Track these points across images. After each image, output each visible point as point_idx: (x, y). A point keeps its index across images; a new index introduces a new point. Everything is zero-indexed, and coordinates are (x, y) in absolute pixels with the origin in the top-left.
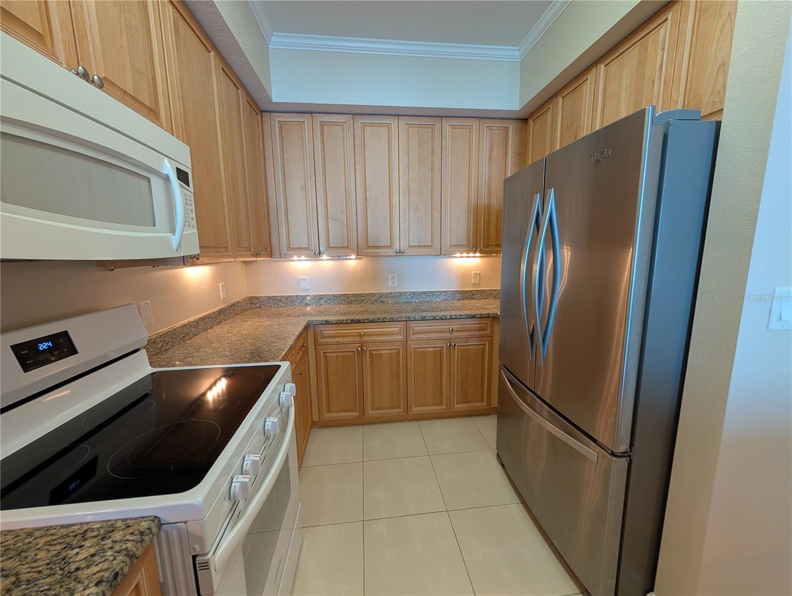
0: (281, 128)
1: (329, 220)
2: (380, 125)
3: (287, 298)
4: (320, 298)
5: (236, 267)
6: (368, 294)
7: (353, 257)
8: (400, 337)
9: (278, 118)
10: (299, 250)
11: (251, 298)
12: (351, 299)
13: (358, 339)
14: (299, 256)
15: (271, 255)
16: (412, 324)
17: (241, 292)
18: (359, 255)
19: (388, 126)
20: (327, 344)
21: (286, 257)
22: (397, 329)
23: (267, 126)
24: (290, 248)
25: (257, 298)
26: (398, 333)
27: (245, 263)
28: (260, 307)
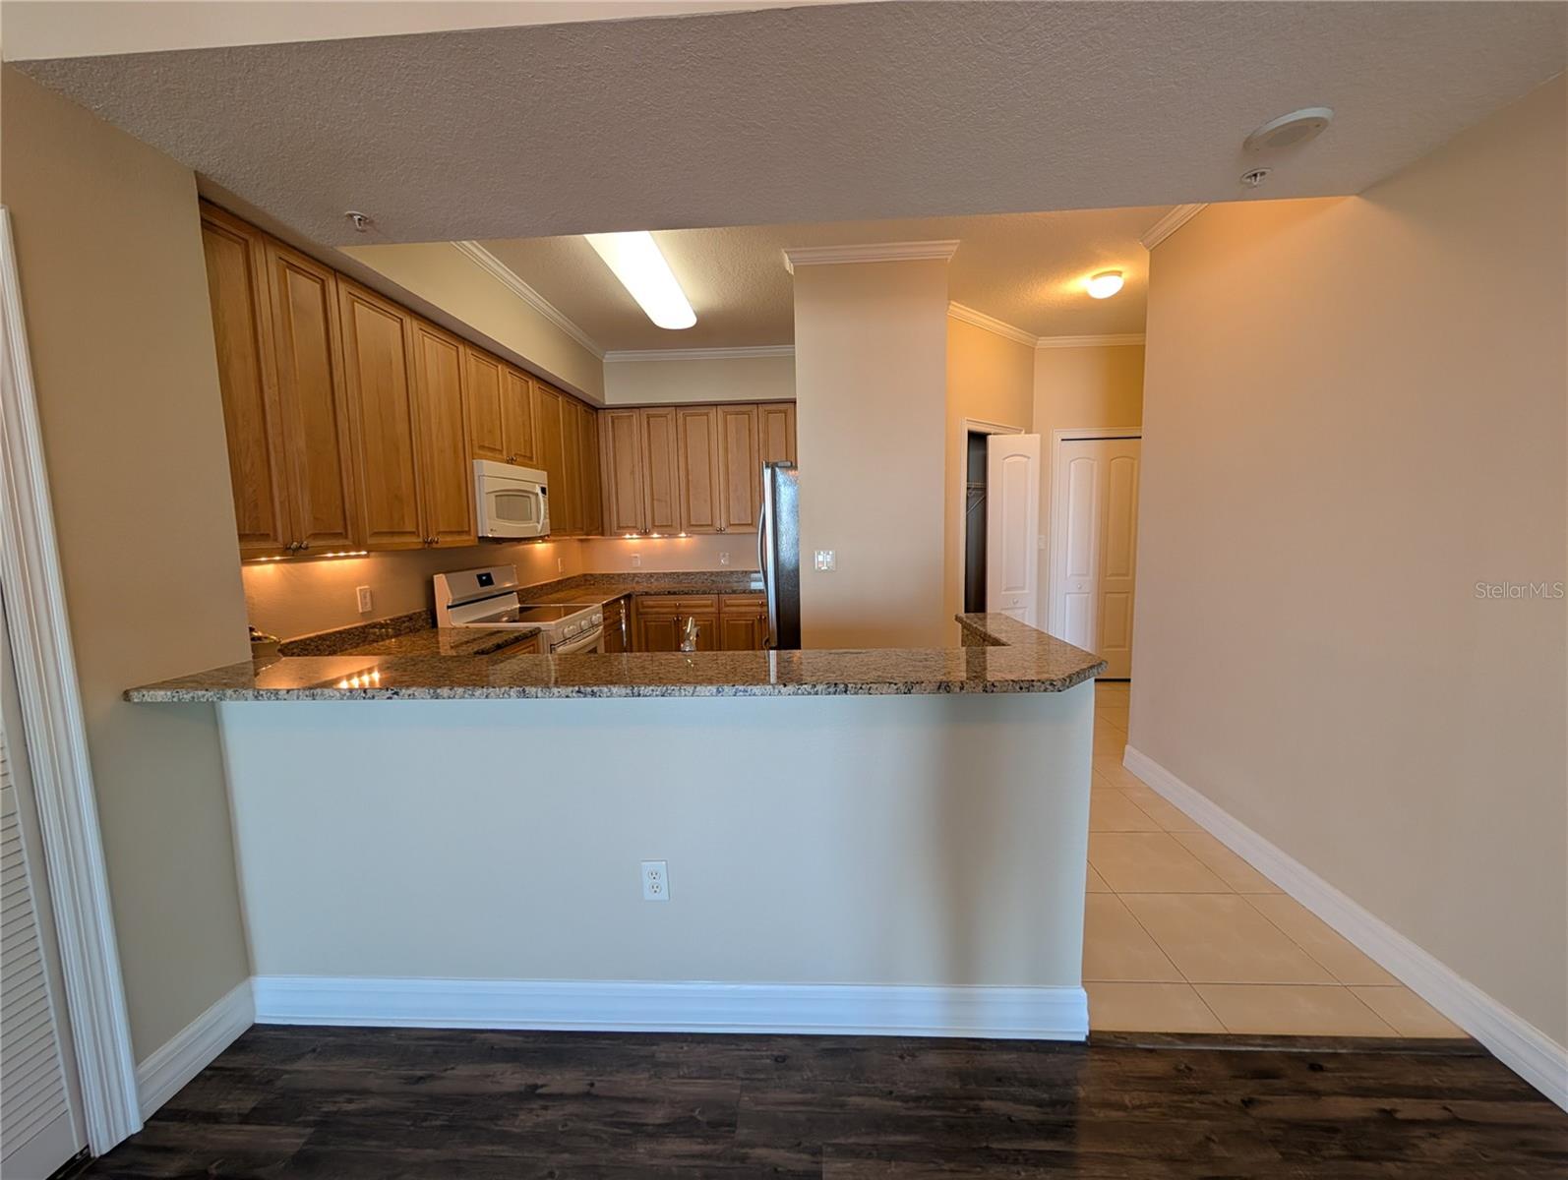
0: (613, 422)
1: (655, 502)
2: (701, 415)
3: (619, 575)
4: (651, 576)
5: (572, 544)
6: (698, 573)
7: (683, 535)
8: (713, 610)
9: (609, 415)
10: (633, 528)
11: (585, 575)
12: (681, 577)
13: (674, 610)
14: (631, 534)
15: (602, 534)
16: (724, 597)
17: (577, 569)
18: (690, 534)
19: (707, 414)
20: (647, 613)
21: (619, 536)
22: (710, 602)
23: (601, 421)
24: (619, 527)
25: (591, 575)
26: (712, 606)
27: (581, 540)
28: (594, 584)
